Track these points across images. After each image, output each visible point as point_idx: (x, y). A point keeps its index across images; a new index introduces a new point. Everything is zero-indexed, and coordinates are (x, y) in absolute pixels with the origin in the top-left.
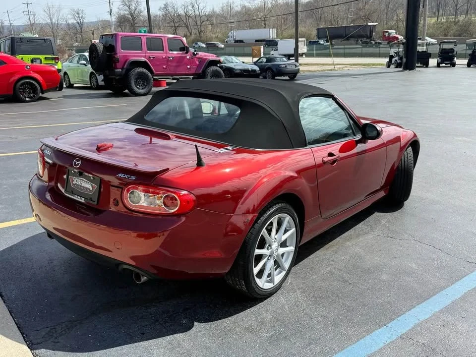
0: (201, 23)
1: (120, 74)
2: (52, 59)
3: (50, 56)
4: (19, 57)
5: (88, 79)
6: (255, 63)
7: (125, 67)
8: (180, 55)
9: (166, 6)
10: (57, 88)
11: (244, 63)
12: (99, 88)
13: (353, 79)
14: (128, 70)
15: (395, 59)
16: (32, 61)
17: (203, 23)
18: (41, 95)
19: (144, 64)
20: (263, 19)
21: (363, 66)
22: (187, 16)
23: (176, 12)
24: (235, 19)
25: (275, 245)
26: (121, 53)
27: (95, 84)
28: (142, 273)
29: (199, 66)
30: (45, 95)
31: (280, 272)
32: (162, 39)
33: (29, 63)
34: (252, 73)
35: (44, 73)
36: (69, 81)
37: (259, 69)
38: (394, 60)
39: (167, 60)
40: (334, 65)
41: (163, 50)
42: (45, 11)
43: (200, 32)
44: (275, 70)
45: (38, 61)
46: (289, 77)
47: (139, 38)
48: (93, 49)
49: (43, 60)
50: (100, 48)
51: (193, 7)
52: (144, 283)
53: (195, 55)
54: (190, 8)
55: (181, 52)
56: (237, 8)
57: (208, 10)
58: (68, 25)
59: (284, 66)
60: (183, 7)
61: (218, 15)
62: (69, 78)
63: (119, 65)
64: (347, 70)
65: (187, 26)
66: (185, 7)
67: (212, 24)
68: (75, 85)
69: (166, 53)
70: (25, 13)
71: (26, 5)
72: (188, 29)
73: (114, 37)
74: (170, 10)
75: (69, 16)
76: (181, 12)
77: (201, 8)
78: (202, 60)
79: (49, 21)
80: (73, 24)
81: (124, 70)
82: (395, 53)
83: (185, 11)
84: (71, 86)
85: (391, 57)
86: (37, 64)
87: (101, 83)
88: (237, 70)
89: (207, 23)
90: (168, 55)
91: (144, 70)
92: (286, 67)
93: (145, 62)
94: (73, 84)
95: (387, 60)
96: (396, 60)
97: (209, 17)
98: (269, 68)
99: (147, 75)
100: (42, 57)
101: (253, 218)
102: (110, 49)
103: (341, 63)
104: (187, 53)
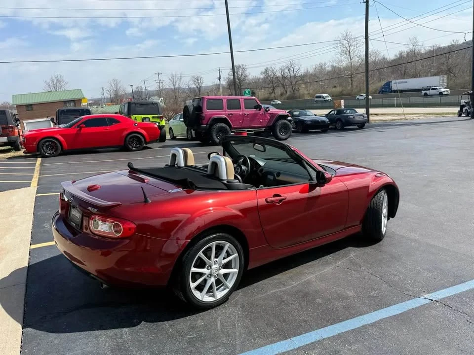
0: (296, 83)
1: (204, 129)
2: (158, 117)
3: (157, 116)
4: (133, 117)
5: (186, 133)
6: (327, 116)
7: (209, 123)
8: (253, 112)
9: (266, 71)
10: (157, 140)
11: (316, 115)
12: (193, 139)
13: (415, 127)
14: (211, 125)
15: (466, 108)
16: (143, 120)
17: (298, 82)
18: (145, 145)
19: (224, 120)
20: (350, 76)
21: (436, 116)
22: (284, 77)
23: (274, 75)
24: (326, 77)
25: (214, 267)
26: (207, 112)
27: (190, 136)
28: (104, 282)
29: (270, 120)
30: (148, 145)
31: (224, 289)
32: (239, 100)
33: (141, 121)
34: (322, 124)
35: (148, 128)
36: (173, 135)
37: (328, 120)
38: (464, 109)
39: (243, 116)
40: (404, 114)
41: (240, 108)
42: (170, 79)
43: (294, 90)
44: (344, 121)
45: (147, 120)
46: (358, 126)
47: (221, 100)
48: (186, 109)
49: (151, 120)
50: (191, 109)
51: (289, 70)
52: (105, 288)
53: (267, 111)
54: (287, 71)
55: (255, 110)
56: (328, 68)
57: (302, 71)
58: (190, 89)
59: (352, 117)
60: (280, 71)
61: (311, 75)
62: (173, 132)
63: (205, 122)
64: (417, 119)
65: (283, 86)
66: (282, 70)
67: (305, 83)
68: (177, 137)
69: (243, 111)
70: (156, 81)
71: (157, 75)
72: (284, 88)
73: (201, 100)
74: (270, 73)
75: (191, 82)
76: (279, 74)
77: (295, 70)
78: (272, 115)
79: (173, 87)
80: (194, 88)
81: (209, 126)
82: (466, 103)
83: (283, 74)
84: (174, 138)
85: (462, 107)
86: (146, 121)
87: (194, 136)
88: (307, 121)
89: (300, 82)
90: (244, 112)
91: (224, 125)
92: (354, 118)
93: (225, 118)
94: (176, 137)
95: (458, 109)
96: (466, 110)
97: (303, 77)
98: (339, 120)
99: (226, 129)
100: (150, 116)
101: (185, 243)
102: (199, 109)
103: (411, 112)
104: (260, 110)
